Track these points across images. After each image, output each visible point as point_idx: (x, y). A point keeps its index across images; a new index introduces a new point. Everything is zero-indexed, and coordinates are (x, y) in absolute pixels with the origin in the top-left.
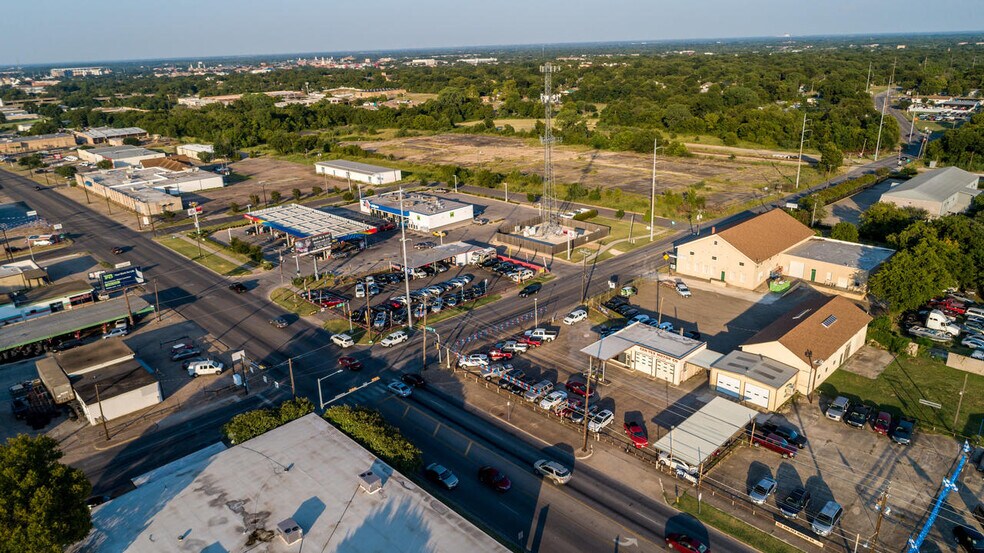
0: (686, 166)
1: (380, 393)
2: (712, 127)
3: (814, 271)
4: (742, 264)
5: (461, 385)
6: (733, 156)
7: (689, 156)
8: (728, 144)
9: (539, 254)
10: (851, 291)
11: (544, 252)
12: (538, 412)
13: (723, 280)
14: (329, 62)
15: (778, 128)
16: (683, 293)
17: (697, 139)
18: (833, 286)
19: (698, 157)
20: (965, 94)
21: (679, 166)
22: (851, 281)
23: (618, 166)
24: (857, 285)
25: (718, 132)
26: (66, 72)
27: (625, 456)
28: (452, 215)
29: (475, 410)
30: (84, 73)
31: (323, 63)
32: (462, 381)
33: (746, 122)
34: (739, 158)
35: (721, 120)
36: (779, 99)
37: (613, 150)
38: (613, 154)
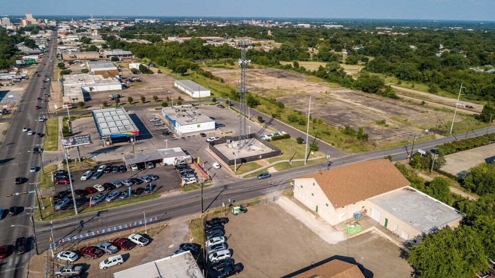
0: (388, 105)
2: (427, 79)
3: (387, 220)
4: (327, 205)
13: (317, 212)
14: (257, 23)
17: (413, 86)
18: (398, 236)
19: (401, 99)
23: (345, 100)
25: (428, 83)
26: (140, 21)
28: (199, 126)
30: (147, 22)
31: (254, 23)
33: (448, 78)
34: (429, 103)
35: (433, 75)
37: (351, 89)
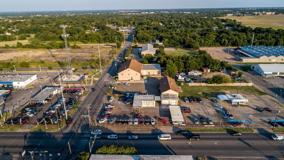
1: (86, 141)
3: (149, 73)
4: (136, 74)
5: (107, 128)
6: (93, 47)
7: (80, 48)
8: (85, 43)
9: (75, 85)
10: (158, 75)
11: (77, 84)
12: (135, 126)
13: (132, 79)
15: (97, 38)
16: (129, 85)
18: (154, 75)
19: (82, 48)
20: (128, 26)
21: (80, 51)
22: (157, 73)
24: (159, 73)
27: (166, 127)
29: (120, 133)
32: (106, 127)
34: (94, 47)
36: (87, 29)
38: (55, 50)
